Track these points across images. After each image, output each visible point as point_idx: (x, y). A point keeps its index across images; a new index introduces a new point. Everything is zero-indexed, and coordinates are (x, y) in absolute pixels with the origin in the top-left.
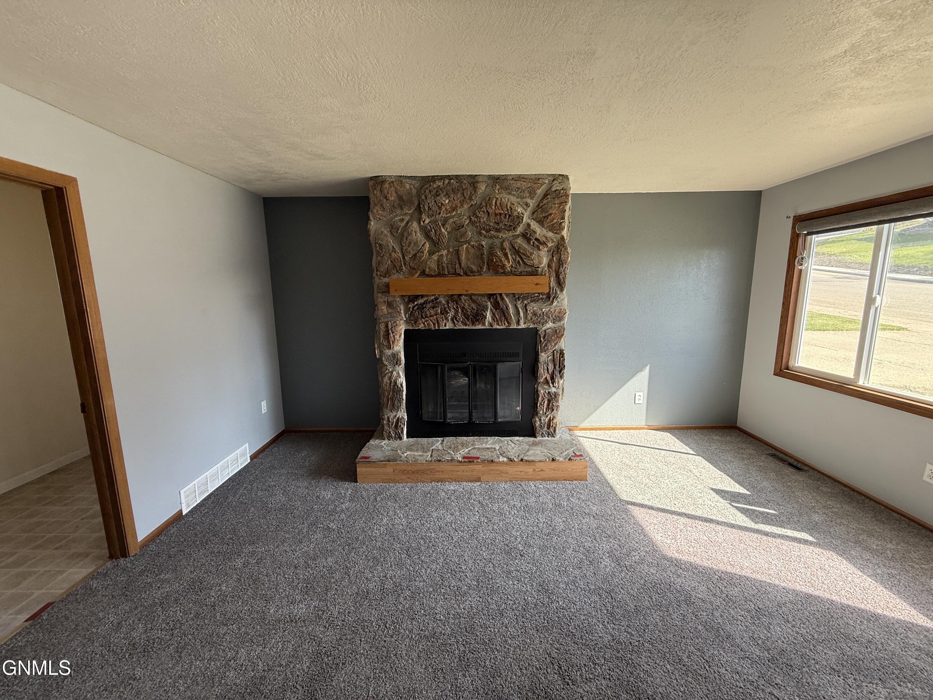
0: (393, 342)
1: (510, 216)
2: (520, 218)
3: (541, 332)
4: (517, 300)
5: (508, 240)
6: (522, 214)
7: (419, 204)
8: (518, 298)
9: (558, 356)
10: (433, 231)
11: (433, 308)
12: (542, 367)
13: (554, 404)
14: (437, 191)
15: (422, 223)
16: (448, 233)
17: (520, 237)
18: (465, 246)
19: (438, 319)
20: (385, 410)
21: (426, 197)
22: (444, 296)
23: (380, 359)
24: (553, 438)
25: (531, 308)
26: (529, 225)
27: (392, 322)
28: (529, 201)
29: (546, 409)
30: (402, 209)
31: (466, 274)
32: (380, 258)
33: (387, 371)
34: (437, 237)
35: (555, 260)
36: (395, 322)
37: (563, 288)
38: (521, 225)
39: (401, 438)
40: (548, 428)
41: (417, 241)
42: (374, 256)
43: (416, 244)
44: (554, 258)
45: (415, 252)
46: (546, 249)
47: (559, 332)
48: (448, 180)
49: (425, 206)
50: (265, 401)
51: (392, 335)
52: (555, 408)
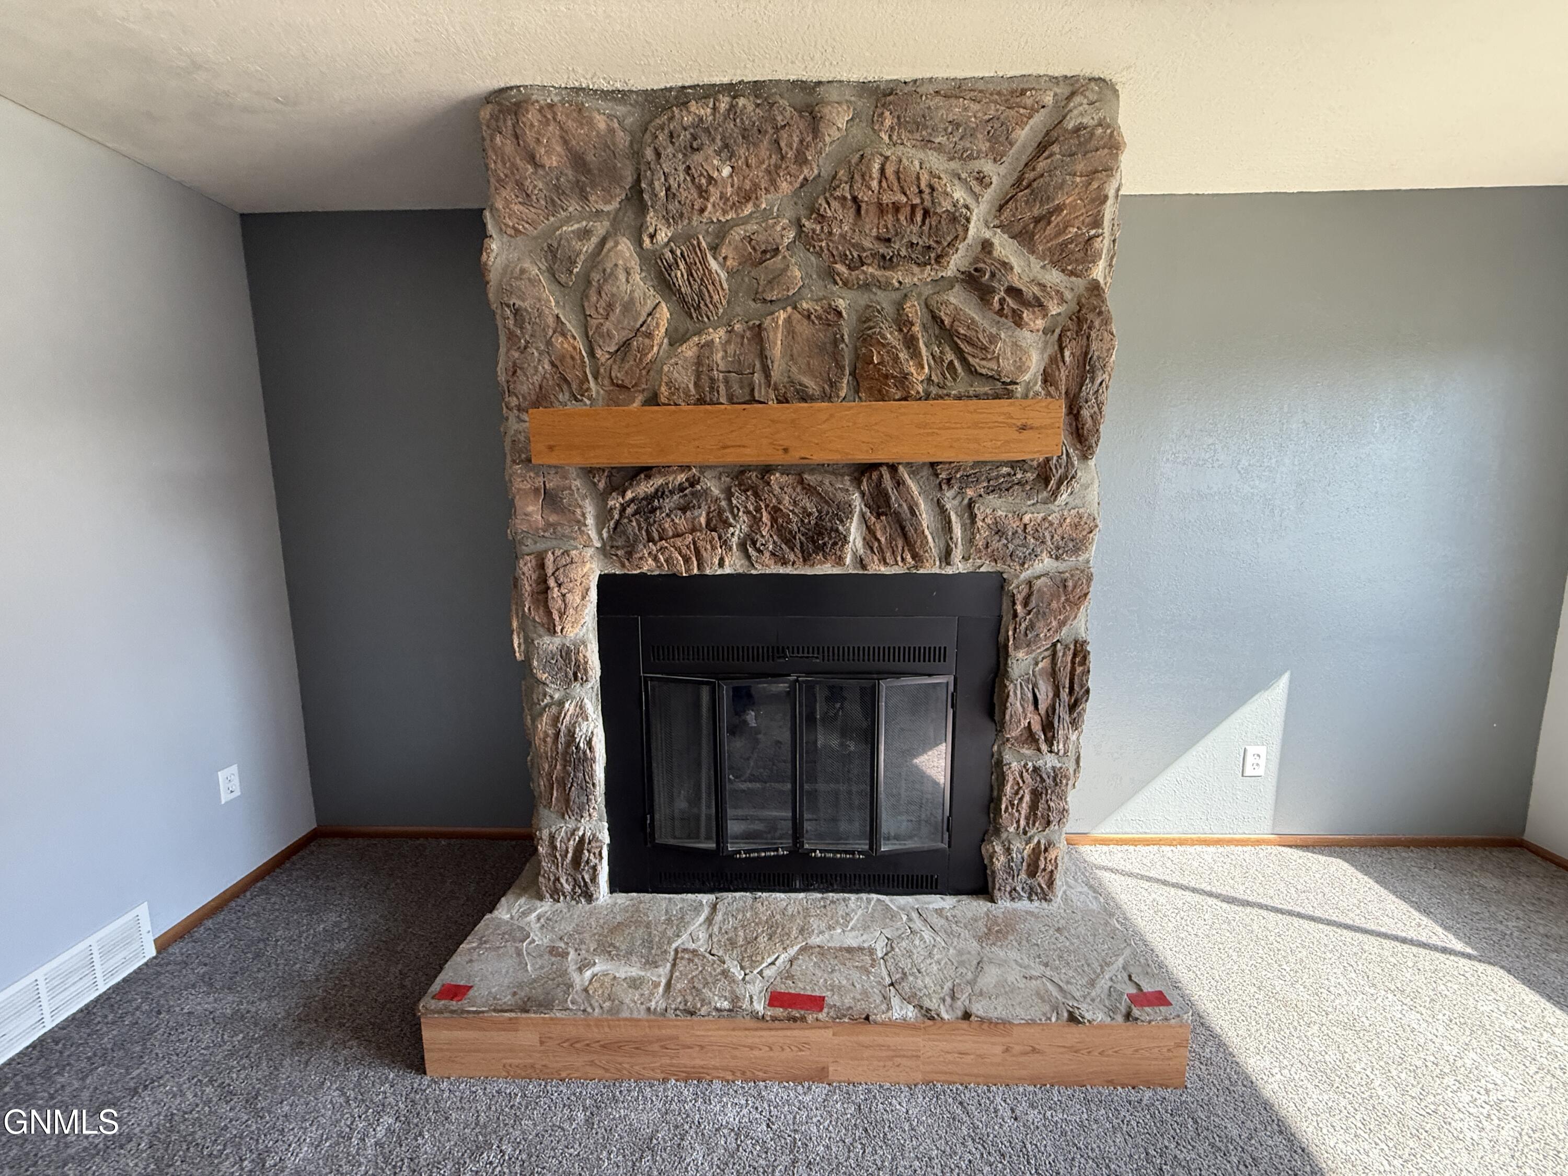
0: (562, 614)
1: (926, 213)
2: (958, 222)
3: (1018, 586)
4: (944, 487)
5: (920, 295)
6: (967, 207)
7: (638, 181)
8: (949, 481)
9: (1069, 658)
10: (682, 266)
11: (684, 509)
12: (1019, 692)
13: (1052, 804)
14: (695, 138)
15: (647, 241)
16: (731, 274)
17: (957, 286)
18: (782, 315)
19: (700, 544)
20: (544, 812)
21: (658, 155)
22: (716, 473)
23: (527, 662)
24: (1045, 904)
25: (988, 511)
26: (986, 246)
27: (558, 552)
28: (987, 167)
29: (1027, 818)
30: (584, 197)
31: (783, 400)
32: (516, 355)
33: (547, 700)
34: (696, 287)
35: (1067, 359)
36: (566, 552)
37: (1090, 447)
38: (962, 247)
39: (589, 898)
40: (1032, 874)
41: (632, 300)
42: (502, 350)
43: (629, 306)
44: (1067, 353)
45: (626, 334)
46: (1040, 323)
47: (1075, 587)
48: (727, 99)
49: (656, 183)
50: (234, 769)
51: (555, 593)
52: (1054, 817)
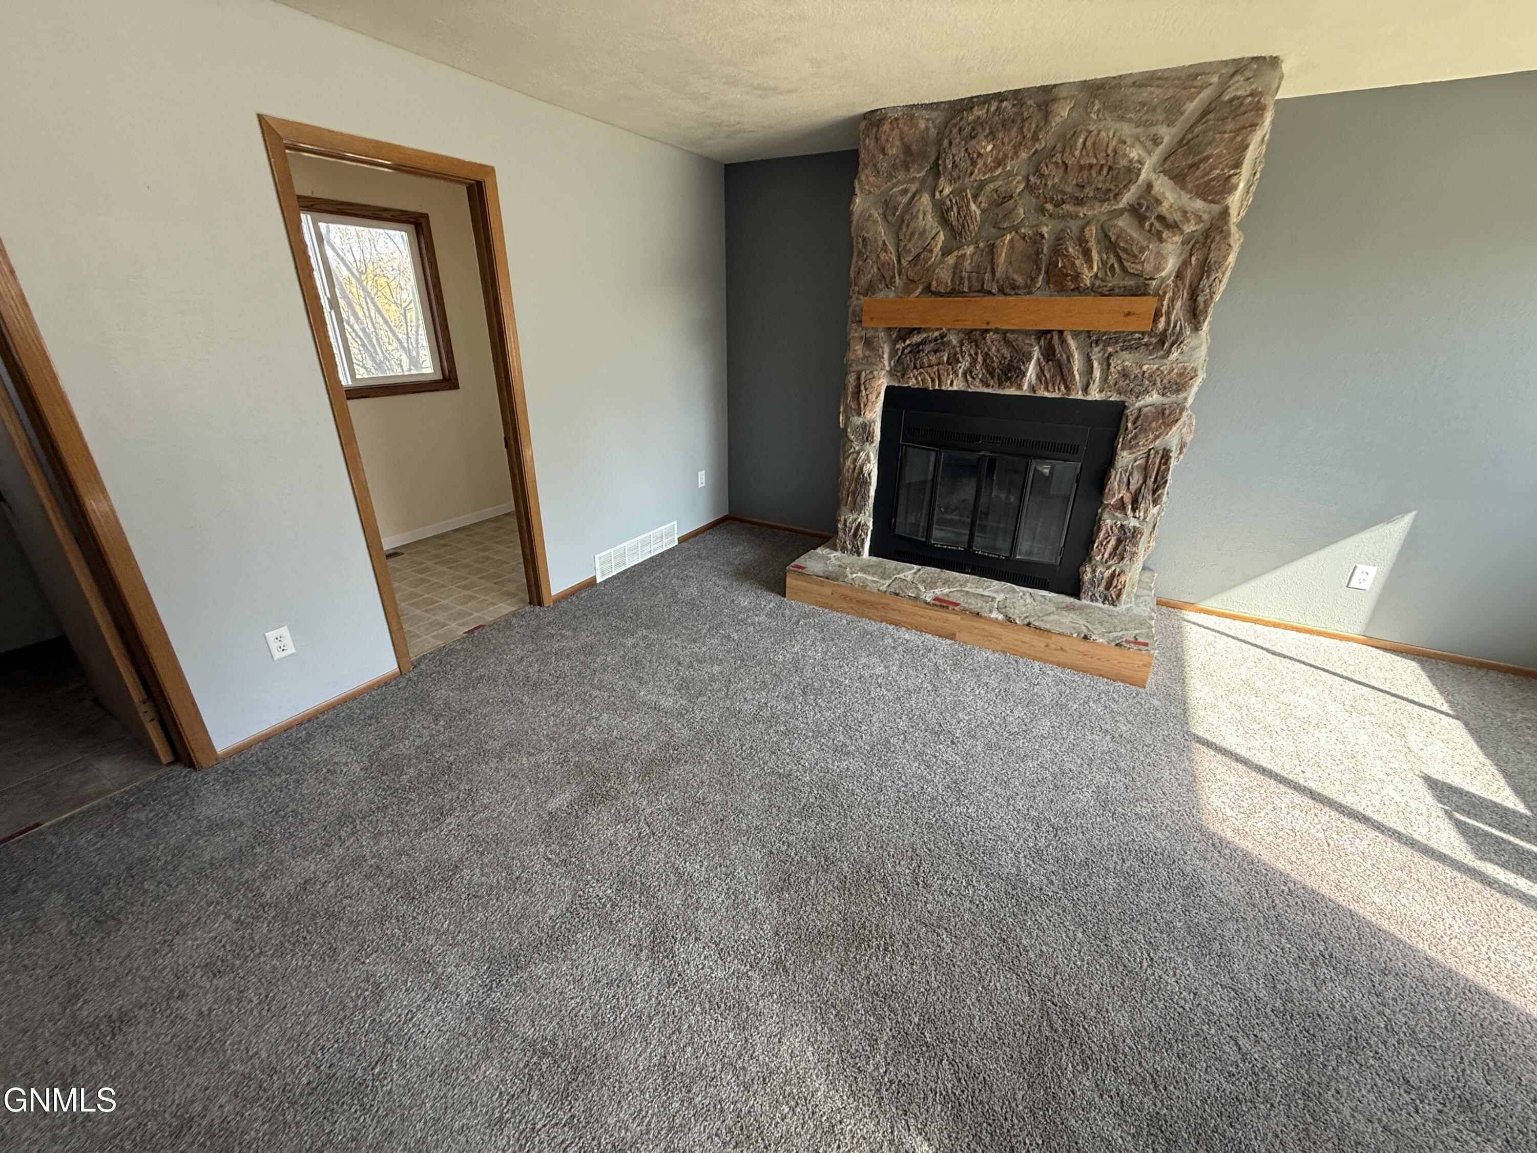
0: (865, 405)
1: (1110, 168)
2: (1132, 172)
3: (1131, 413)
4: (1093, 345)
5: (1098, 221)
6: (1139, 162)
7: (938, 158)
8: (1097, 342)
9: (1158, 461)
10: (955, 209)
11: (935, 352)
12: (1118, 477)
13: (1128, 548)
14: (973, 129)
15: (938, 194)
16: (983, 211)
17: (1126, 214)
18: (1008, 237)
19: (941, 372)
20: (843, 508)
21: (950, 143)
22: (956, 331)
23: (846, 428)
24: (1112, 607)
25: (1119, 362)
26: (1149, 186)
27: (868, 372)
28: (1162, 130)
29: (1110, 554)
31: (1002, 291)
32: (861, 263)
33: (852, 450)
34: (961, 221)
35: (1193, 263)
36: (871, 372)
37: (1199, 322)
38: (1133, 188)
39: (859, 554)
40: (1107, 588)
41: (924, 231)
42: (854, 260)
43: (922, 234)
44: (1193, 259)
45: (918, 250)
46: (1178, 239)
47: (1170, 415)
48: (996, 103)
49: (947, 161)
50: (703, 472)
51: (864, 393)
52: (1127, 556)
